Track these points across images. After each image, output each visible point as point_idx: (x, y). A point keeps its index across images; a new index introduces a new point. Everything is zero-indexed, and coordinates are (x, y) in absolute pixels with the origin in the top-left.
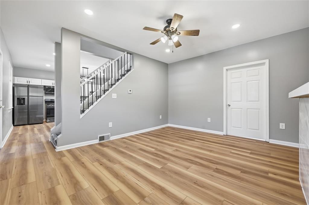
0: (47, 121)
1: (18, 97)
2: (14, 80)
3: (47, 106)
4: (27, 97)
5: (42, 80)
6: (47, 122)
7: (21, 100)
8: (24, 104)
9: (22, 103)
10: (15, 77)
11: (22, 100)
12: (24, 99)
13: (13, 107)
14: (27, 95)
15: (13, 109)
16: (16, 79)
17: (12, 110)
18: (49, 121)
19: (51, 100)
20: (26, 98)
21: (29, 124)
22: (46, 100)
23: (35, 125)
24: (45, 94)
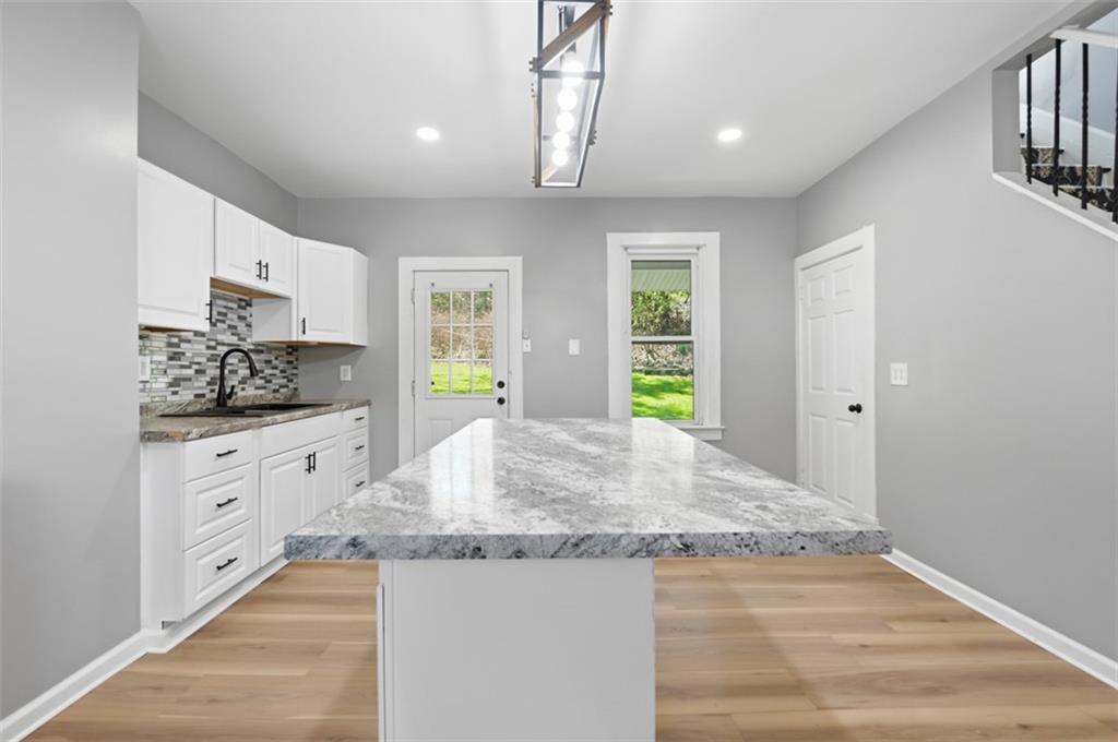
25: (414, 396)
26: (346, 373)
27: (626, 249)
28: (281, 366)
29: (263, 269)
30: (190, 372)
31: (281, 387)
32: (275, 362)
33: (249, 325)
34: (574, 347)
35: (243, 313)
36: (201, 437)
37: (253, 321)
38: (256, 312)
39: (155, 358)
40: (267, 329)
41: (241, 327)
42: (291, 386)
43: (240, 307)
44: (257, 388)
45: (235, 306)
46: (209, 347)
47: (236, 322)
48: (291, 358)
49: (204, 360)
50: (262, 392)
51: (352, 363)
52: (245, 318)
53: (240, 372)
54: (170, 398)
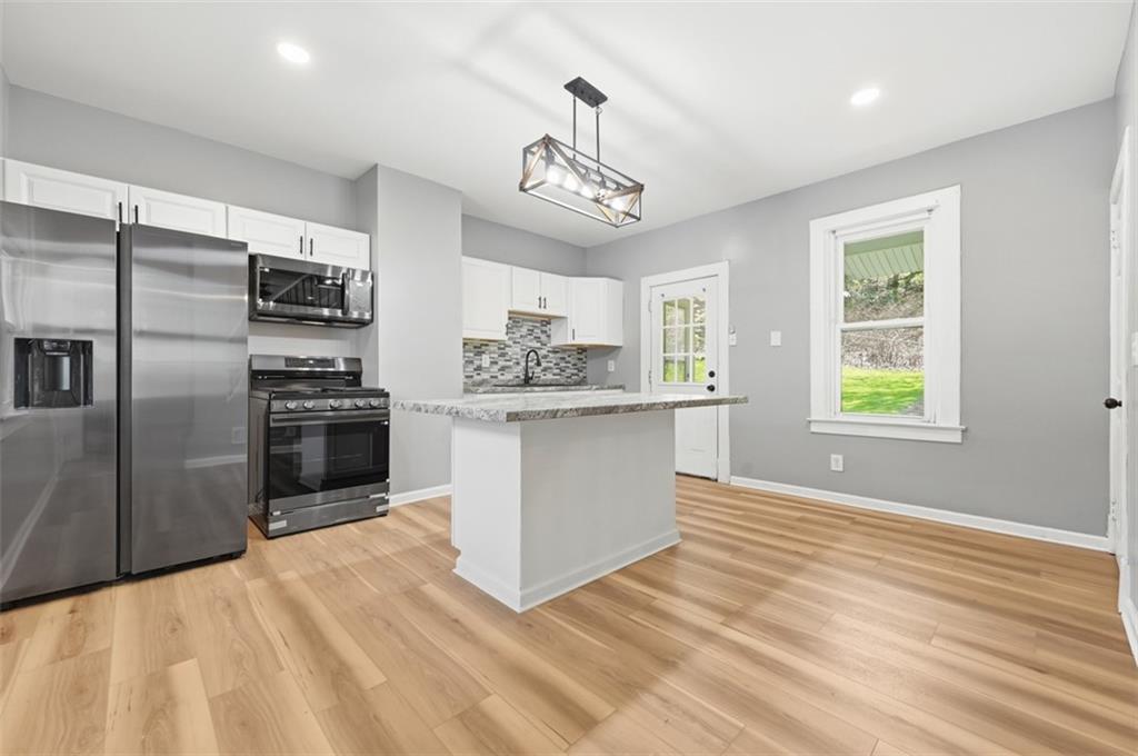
0: (272, 526)
1: (26, 336)
3: (269, 412)
5: (232, 208)
6: (269, 536)
7: (57, 358)
8: (82, 391)
9: (66, 386)
10: (14, 162)
11: (66, 362)
12: (82, 349)
14: (113, 325)
16: (24, 179)
18: (283, 524)
19: (289, 360)
21: (128, 577)
22: (255, 367)
23: (179, 579)
24: (250, 319)
25: (650, 382)
26: (612, 365)
27: (834, 232)
28: (573, 362)
29: (542, 302)
30: (511, 363)
31: (573, 374)
32: (568, 359)
33: (549, 336)
34: (776, 339)
35: (544, 328)
36: (485, 392)
37: (552, 333)
38: (553, 328)
39: (492, 355)
40: (560, 338)
41: (543, 337)
42: (581, 374)
43: (543, 325)
44: (554, 375)
45: (538, 325)
46: (500, 349)
47: (540, 335)
48: (581, 357)
49: (496, 356)
50: (558, 377)
51: (614, 359)
52: (546, 332)
53: (500, 363)
54: (501, 377)
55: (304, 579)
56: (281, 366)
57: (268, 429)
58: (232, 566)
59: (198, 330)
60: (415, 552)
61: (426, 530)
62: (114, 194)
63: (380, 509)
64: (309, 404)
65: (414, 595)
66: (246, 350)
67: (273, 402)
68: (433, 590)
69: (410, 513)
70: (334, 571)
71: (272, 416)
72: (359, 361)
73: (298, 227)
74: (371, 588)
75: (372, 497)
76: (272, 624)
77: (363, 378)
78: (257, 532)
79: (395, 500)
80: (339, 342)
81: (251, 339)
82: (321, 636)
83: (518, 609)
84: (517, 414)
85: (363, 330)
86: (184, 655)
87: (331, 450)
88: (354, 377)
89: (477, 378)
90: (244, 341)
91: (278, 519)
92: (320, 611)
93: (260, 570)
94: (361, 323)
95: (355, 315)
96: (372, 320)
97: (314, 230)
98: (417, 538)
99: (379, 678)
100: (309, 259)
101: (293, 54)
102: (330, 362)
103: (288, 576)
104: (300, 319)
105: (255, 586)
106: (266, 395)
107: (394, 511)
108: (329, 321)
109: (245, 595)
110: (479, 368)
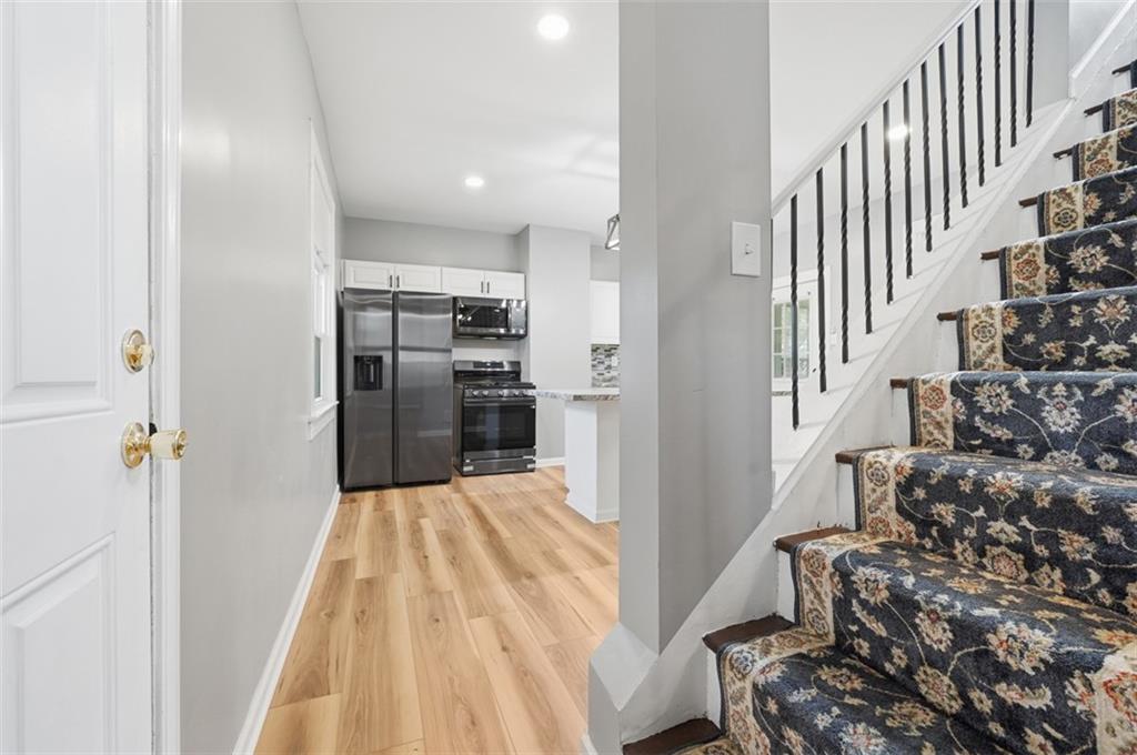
0: (466, 469)
1: (358, 354)
2: (341, 275)
3: (463, 397)
4: (390, 354)
5: (444, 269)
6: (464, 475)
7: (368, 366)
8: (381, 388)
9: (372, 380)
10: (347, 261)
11: (372, 367)
12: (379, 360)
13: (338, 399)
14: (390, 344)
15: (340, 409)
16: (352, 269)
17: (334, 415)
18: (471, 468)
19: (477, 364)
20: (387, 358)
21: (397, 485)
22: (457, 369)
23: (420, 489)
24: (454, 337)
55: (482, 497)
56: (471, 368)
57: (463, 407)
58: (444, 487)
59: (426, 345)
60: (546, 491)
61: (556, 481)
62: (388, 270)
63: (529, 466)
64: (486, 393)
65: (538, 510)
66: (450, 357)
67: (467, 391)
68: (549, 509)
69: (548, 471)
70: (497, 495)
71: (466, 400)
72: (519, 363)
73: (481, 275)
74: (514, 504)
75: (525, 457)
76: (463, 511)
77: (522, 376)
78: (457, 473)
79: (540, 462)
80: (505, 350)
81: (454, 350)
82: (485, 519)
83: (594, 521)
84: (580, 396)
85: (522, 341)
86: (424, 516)
87: (502, 424)
88: (515, 374)
89: (607, 375)
90: (450, 351)
91: (468, 465)
92: (486, 510)
93: (458, 490)
94: (520, 337)
95: (513, 331)
96: (526, 335)
97: (490, 276)
98: (549, 485)
99: (509, 536)
100: (487, 296)
101: (474, 182)
102: (500, 365)
103: (473, 494)
104: (482, 336)
105: (456, 496)
106: (461, 386)
107: (540, 469)
108: (499, 337)
109: (450, 500)
110: (609, 367)
